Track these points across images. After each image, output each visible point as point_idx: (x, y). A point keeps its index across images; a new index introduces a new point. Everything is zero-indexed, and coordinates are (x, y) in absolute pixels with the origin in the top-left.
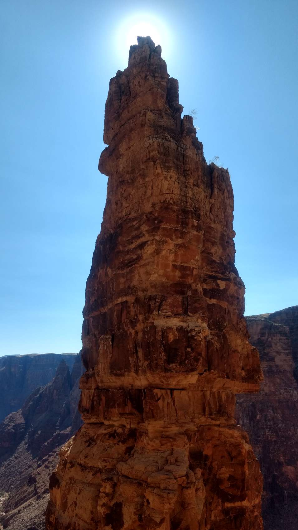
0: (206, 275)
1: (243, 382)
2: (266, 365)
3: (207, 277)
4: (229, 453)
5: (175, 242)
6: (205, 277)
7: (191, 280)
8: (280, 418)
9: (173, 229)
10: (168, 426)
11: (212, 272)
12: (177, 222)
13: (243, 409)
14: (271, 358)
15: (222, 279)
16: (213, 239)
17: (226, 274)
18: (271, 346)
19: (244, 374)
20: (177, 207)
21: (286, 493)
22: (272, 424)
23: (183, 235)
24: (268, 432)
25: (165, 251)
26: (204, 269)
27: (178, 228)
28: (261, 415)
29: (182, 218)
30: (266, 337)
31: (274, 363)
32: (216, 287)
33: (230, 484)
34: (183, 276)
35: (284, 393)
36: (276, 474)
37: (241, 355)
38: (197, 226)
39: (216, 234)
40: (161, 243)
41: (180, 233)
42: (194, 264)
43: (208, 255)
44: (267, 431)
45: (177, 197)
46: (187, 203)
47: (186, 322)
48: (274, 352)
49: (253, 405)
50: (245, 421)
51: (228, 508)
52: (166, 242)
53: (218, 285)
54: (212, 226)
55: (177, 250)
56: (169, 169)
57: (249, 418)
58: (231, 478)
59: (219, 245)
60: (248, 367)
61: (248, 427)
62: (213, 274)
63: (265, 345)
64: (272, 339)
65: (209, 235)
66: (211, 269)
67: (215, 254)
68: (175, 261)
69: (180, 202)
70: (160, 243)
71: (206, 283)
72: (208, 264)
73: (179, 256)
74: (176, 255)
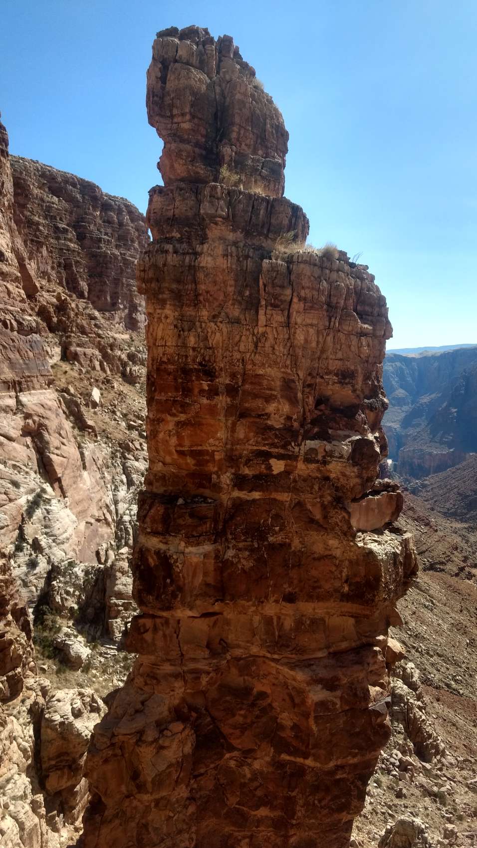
0: (252, 452)
1: (341, 600)
3: (254, 454)
4: (291, 699)
5: (176, 419)
6: (250, 455)
7: (214, 467)
9: (170, 400)
11: (264, 445)
12: (177, 390)
15: (280, 457)
16: (268, 392)
17: (289, 447)
19: (346, 589)
20: (173, 367)
23: (184, 407)
26: (251, 442)
27: (178, 399)
29: (182, 383)
32: (265, 471)
34: (199, 463)
37: (340, 561)
38: (209, 390)
39: (272, 383)
40: (155, 422)
41: (179, 406)
42: (215, 445)
43: (258, 420)
45: (170, 351)
46: (186, 357)
47: (166, 543)
51: (284, 761)
52: (163, 420)
53: (269, 468)
54: (261, 372)
55: (179, 430)
56: (163, 303)
58: (295, 727)
59: (281, 400)
60: (358, 579)
62: (265, 448)
66: (262, 442)
67: (275, 414)
68: (180, 445)
69: (177, 358)
71: (248, 465)
72: (257, 433)
73: (185, 437)
74: (179, 437)
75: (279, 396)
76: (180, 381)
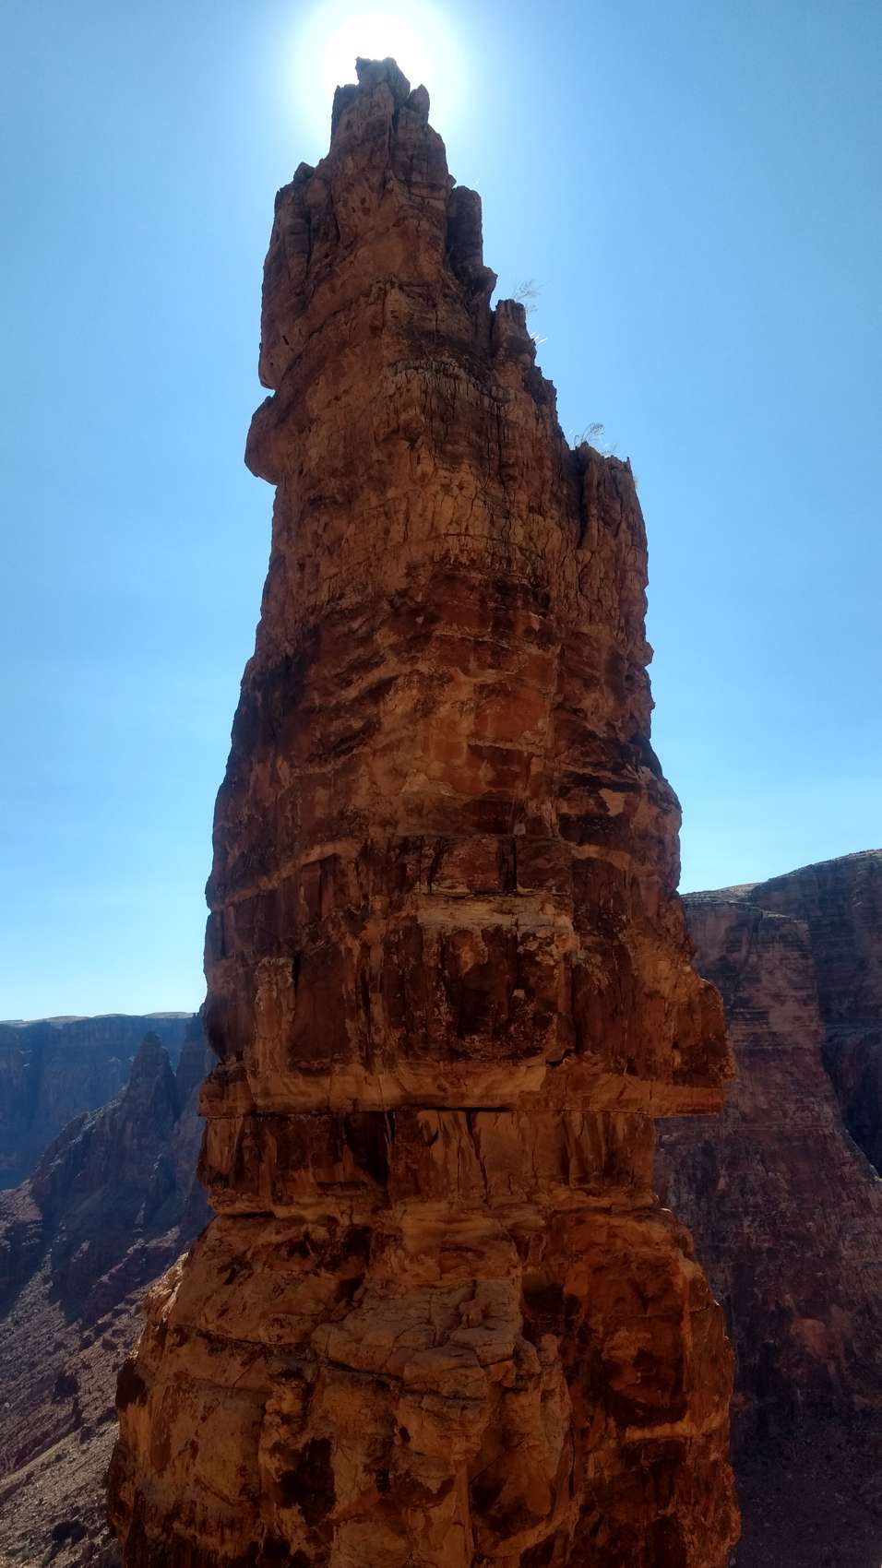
0: (571, 774)
1: (676, 1083)
2: (744, 1035)
3: (571, 779)
4: (638, 1289)
5: (475, 680)
6: (566, 780)
7: (525, 789)
8: (783, 1184)
9: (470, 640)
10: (462, 1216)
11: (585, 765)
12: (483, 622)
13: (679, 1160)
14: (759, 1013)
15: (615, 787)
16: (588, 670)
17: (624, 772)
18: (758, 980)
19: (678, 1060)
20: (480, 576)
21: (799, 1396)
22: (760, 1201)
23: (499, 657)
24: (749, 1226)
25: (447, 706)
26: (562, 757)
27: (486, 639)
28: (730, 1175)
29: (497, 609)
30: (744, 952)
31: (765, 1026)
32: (596, 810)
33: (639, 1374)
34: (500, 780)
35: (794, 1114)
36: (772, 1341)
37: (669, 1004)
38: (539, 630)
39: (597, 655)
40: (435, 682)
41: (490, 652)
42: (533, 743)
43: (574, 718)
44: (746, 1223)
45: (481, 545)
46: (509, 561)
47: (510, 912)
48: (766, 995)
49: (708, 1151)
50: (685, 1197)
51: (633, 1443)
52: (451, 679)
53: (602, 804)
54: (585, 629)
55: (483, 701)
56: (455, 461)
57: (694, 1186)
58: (643, 1358)
59: (605, 687)
60: (691, 1042)
61: (692, 1212)
62: (588, 771)
63: (741, 977)
64: (760, 957)
65: (576, 658)
66: (581, 759)
67: (592, 713)
68: (476, 735)
69: (489, 560)
70: (432, 680)
71: (567, 797)
72: (573, 742)
73: (489, 719)
74: (480, 717)
75: (602, 681)
76: (492, 605)
